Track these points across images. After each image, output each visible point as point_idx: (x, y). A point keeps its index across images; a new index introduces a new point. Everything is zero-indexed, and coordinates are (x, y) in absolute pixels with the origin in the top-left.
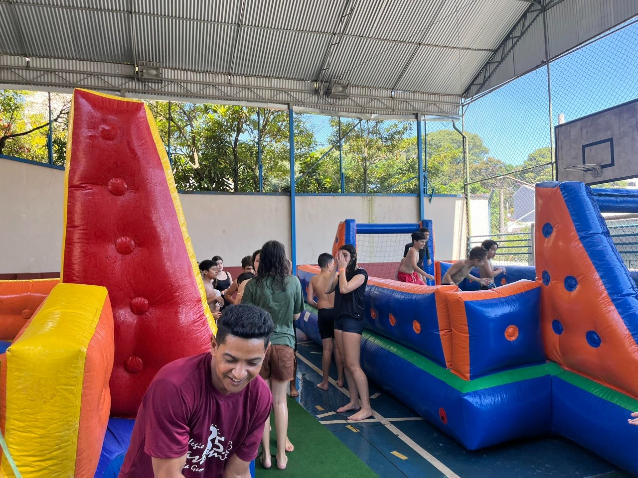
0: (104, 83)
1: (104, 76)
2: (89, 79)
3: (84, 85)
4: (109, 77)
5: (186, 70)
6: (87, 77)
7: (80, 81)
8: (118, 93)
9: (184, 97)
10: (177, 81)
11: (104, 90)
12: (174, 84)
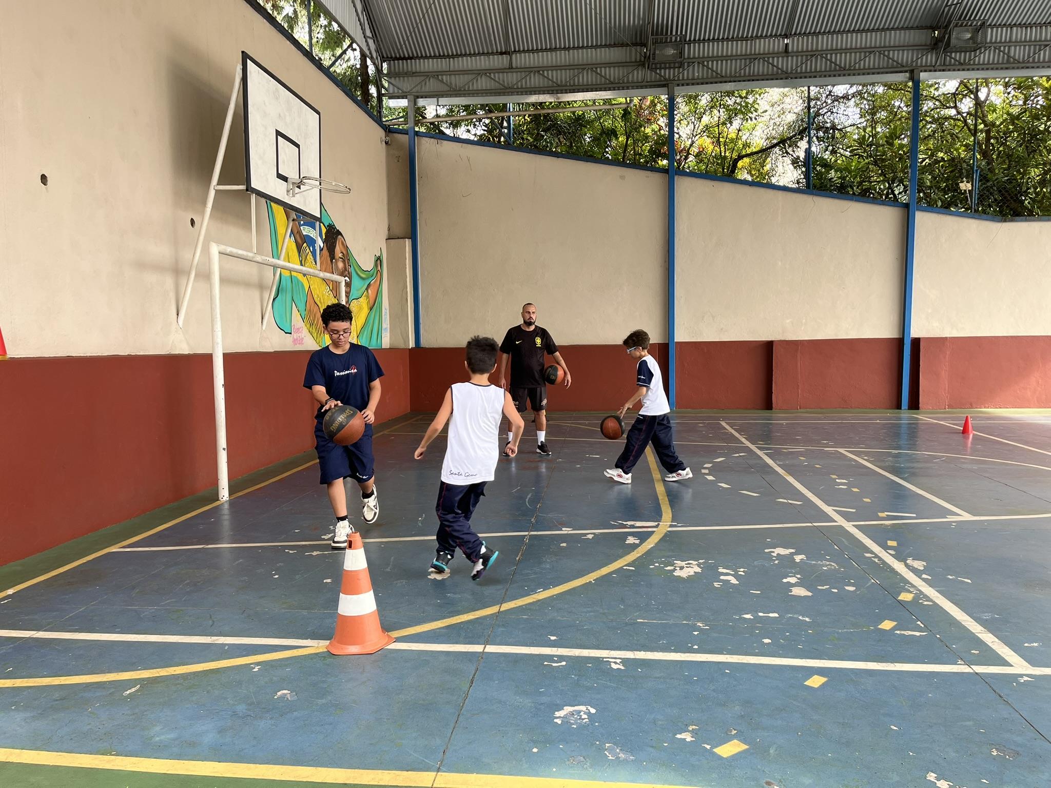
0: (888, 61)
1: (889, 51)
2: (867, 59)
3: (859, 69)
4: (896, 52)
5: (1011, 26)
6: (865, 57)
7: (855, 64)
8: (907, 75)
9: (1002, 69)
10: (995, 45)
11: (887, 73)
12: (990, 51)
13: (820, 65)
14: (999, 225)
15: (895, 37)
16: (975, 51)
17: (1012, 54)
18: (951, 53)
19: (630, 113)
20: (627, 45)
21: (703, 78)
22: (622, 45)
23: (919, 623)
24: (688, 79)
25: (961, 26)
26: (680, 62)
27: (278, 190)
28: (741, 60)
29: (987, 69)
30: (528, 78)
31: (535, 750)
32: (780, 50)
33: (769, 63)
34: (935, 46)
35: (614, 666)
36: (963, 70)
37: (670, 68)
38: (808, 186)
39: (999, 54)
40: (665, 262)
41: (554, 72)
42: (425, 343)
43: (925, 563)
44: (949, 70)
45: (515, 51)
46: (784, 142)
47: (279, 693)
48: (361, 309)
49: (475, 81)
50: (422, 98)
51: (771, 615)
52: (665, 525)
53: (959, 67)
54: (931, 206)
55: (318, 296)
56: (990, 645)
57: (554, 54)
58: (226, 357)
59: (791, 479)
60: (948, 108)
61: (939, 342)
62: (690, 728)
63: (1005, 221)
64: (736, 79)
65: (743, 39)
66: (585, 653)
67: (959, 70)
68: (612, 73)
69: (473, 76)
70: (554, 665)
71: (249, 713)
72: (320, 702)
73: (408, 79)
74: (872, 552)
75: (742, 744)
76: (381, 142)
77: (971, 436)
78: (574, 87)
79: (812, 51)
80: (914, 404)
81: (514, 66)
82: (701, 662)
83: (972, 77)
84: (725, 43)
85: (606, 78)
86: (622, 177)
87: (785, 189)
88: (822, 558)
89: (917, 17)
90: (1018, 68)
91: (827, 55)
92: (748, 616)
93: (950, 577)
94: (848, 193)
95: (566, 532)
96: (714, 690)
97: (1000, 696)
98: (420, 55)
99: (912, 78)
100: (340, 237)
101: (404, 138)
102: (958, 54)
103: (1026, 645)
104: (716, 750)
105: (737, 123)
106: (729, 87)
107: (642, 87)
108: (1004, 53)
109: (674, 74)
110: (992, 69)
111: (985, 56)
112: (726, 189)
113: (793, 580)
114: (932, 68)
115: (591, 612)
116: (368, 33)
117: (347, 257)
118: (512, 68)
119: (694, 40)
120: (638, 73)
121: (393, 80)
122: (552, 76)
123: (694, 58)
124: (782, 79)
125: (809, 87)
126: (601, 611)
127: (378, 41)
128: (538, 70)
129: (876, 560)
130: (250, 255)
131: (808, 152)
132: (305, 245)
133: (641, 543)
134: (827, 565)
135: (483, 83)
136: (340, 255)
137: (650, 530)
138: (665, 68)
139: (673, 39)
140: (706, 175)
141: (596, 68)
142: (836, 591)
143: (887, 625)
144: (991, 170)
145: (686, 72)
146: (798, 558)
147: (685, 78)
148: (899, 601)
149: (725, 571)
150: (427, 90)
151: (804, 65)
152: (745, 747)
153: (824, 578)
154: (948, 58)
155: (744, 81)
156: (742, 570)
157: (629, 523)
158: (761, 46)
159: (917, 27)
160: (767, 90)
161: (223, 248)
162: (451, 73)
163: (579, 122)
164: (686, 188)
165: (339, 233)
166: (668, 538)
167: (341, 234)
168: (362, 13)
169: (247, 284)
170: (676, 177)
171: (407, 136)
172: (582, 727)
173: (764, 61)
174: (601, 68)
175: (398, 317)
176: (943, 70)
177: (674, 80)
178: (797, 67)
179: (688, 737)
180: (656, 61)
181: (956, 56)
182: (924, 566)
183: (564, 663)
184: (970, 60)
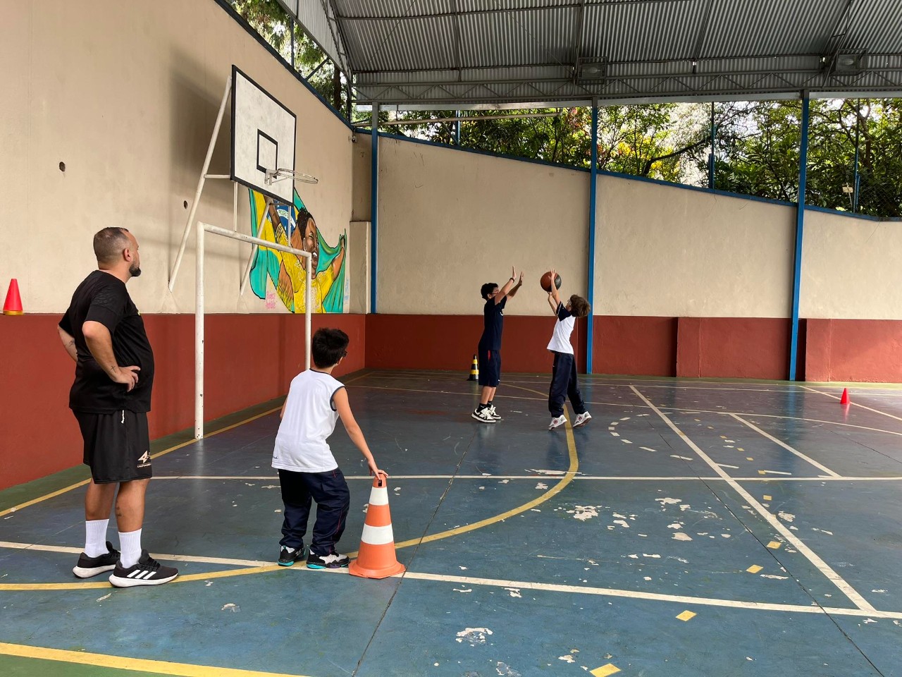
0: (782, 82)
1: (782, 74)
2: (764, 80)
3: (757, 88)
4: (789, 75)
5: (889, 55)
6: (762, 78)
7: (753, 84)
8: (799, 94)
9: (880, 90)
10: (874, 70)
11: (781, 92)
12: (870, 75)
13: (723, 84)
14: (877, 223)
15: (788, 62)
16: (857, 75)
17: (889, 78)
18: (837, 76)
19: (559, 121)
20: (559, 64)
21: (622, 93)
22: (554, 64)
23: (782, 568)
24: (609, 93)
25: (845, 53)
26: (603, 79)
27: (257, 179)
28: (655, 78)
29: (868, 90)
30: (474, 90)
31: (436, 664)
32: (689, 71)
33: (679, 82)
34: (823, 70)
35: (513, 595)
36: (847, 91)
37: (594, 84)
38: (710, 185)
39: (878, 78)
40: (586, 247)
41: (496, 85)
42: (379, 310)
43: (794, 516)
44: (835, 91)
45: (464, 67)
46: (690, 149)
47: (226, 606)
48: (326, 279)
49: (429, 91)
50: (384, 104)
51: (654, 556)
52: (572, 474)
53: (843, 88)
54: (817, 206)
55: (289, 268)
56: (842, 590)
57: (496, 70)
58: (207, 317)
59: (685, 438)
60: (834, 122)
61: (823, 323)
62: (572, 652)
63: (882, 221)
64: (650, 94)
65: (657, 61)
66: (489, 582)
67: (843, 91)
68: (546, 88)
69: (429, 87)
70: (461, 591)
71: (198, 622)
72: (259, 614)
73: (373, 89)
74: (749, 505)
75: (615, 667)
76: (349, 140)
77: (848, 406)
78: (512, 99)
79: (716, 72)
80: (801, 377)
81: (463, 79)
82: (588, 594)
83: (855, 96)
84: (642, 64)
85: (539, 91)
86: (551, 174)
87: (691, 188)
88: (705, 508)
89: (807, 45)
90: (894, 90)
91: (729, 76)
92: (634, 556)
93: (815, 529)
94: (746, 193)
95: (485, 477)
96: (596, 620)
97: (846, 635)
98: (384, 69)
99: (802, 97)
100: (310, 219)
101: (368, 138)
102: (842, 77)
103: (874, 591)
104: (591, 672)
105: (650, 131)
106: (644, 101)
107: (570, 100)
108: (882, 77)
109: (598, 89)
110: (872, 90)
111: (866, 80)
112: (640, 187)
113: (676, 526)
114: (820, 89)
115: (499, 547)
116: (342, 50)
117: (316, 236)
118: (461, 81)
119: (616, 61)
120: (567, 88)
121: (361, 89)
122: (495, 89)
123: (615, 76)
124: (689, 95)
125: (713, 103)
126: (508, 546)
127: (349, 57)
128: (482, 83)
129: (752, 512)
130: (231, 232)
131: (711, 157)
132: (280, 225)
133: (549, 489)
134: (708, 514)
135: (436, 93)
136: (310, 234)
137: (558, 477)
138: (590, 84)
139: (598, 60)
140: (623, 175)
141: (532, 83)
142: (713, 537)
143: (754, 569)
144: (871, 177)
145: (608, 88)
146: (683, 507)
147: (607, 92)
148: (767, 549)
149: (618, 516)
150: (389, 97)
151: (709, 84)
152: (619, 670)
153: (704, 526)
154: (834, 80)
155: (657, 96)
156: (633, 515)
157: (541, 471)
158: (672, 67)
159: (807, 54)
160: (677, 104)
161: (208, 226)
162: (409, 84)
163: (516, 127)
164: (605, 185)
165: (310, 216)
166: (573, 486)
167: (312, 218)
168: (337, 34)
169: (229, 257)
170: (597, 176)
171: (371, 136)
172: (478, 646)
173: (675, 80)
174: (536, 83)
175: (357, 287)
176: (830, 91)
177: (598, 94)
178: (703, 85)
179: (569, 659)
180: (582, 78)
181: (840, 79)
182: (793, 519)
183: (470, 590)
184: (853, 82)
